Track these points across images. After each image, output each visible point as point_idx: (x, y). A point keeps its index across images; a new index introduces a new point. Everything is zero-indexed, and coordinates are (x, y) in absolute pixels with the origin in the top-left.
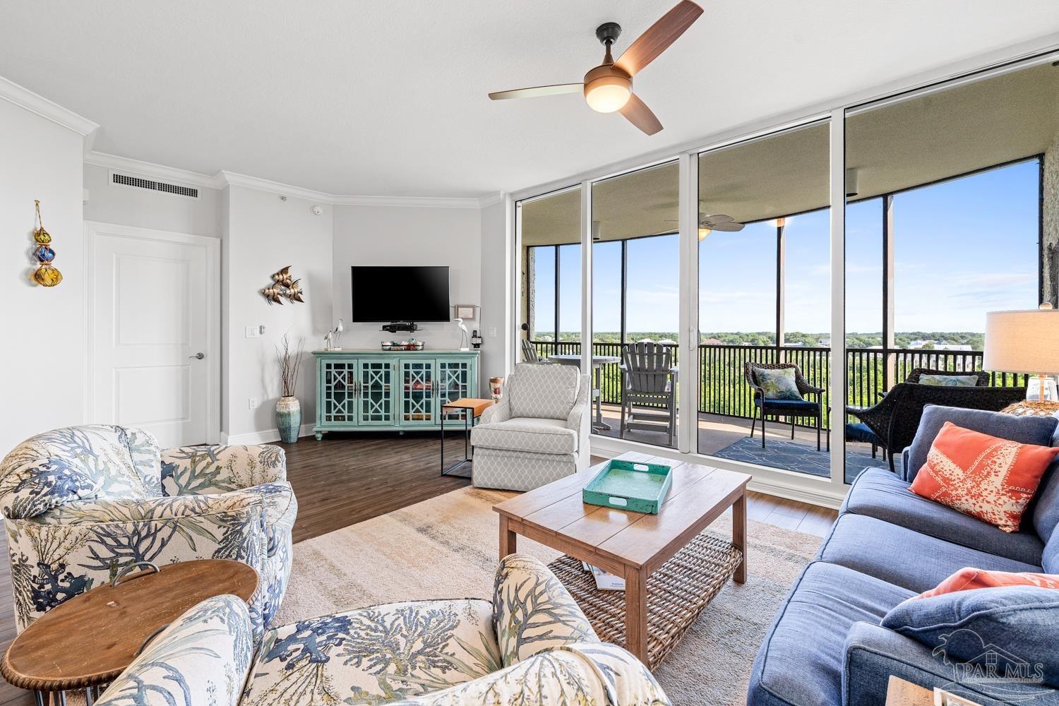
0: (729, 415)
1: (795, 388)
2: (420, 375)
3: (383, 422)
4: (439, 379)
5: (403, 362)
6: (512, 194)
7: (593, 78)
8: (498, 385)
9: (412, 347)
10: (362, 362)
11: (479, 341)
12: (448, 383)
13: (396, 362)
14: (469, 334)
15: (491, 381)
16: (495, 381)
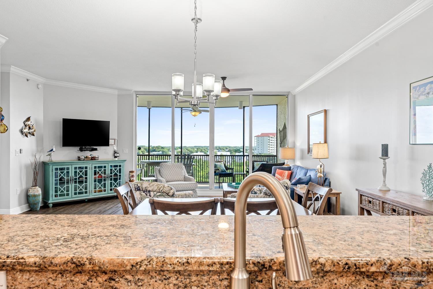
0: (202, 182)
1: (225, 169)
2: (101, 171)
3: (84, 195)
4: (109, 172)
5: (94, 166)
6: (135, 91)
8: (133, 174)
9: (93, 159)
10: (74, 166)
11: (118, 155)
12: (113, 174)
13: (90, 166)
14: (112, 152)
15: (130, 172)
16: (132, 172)
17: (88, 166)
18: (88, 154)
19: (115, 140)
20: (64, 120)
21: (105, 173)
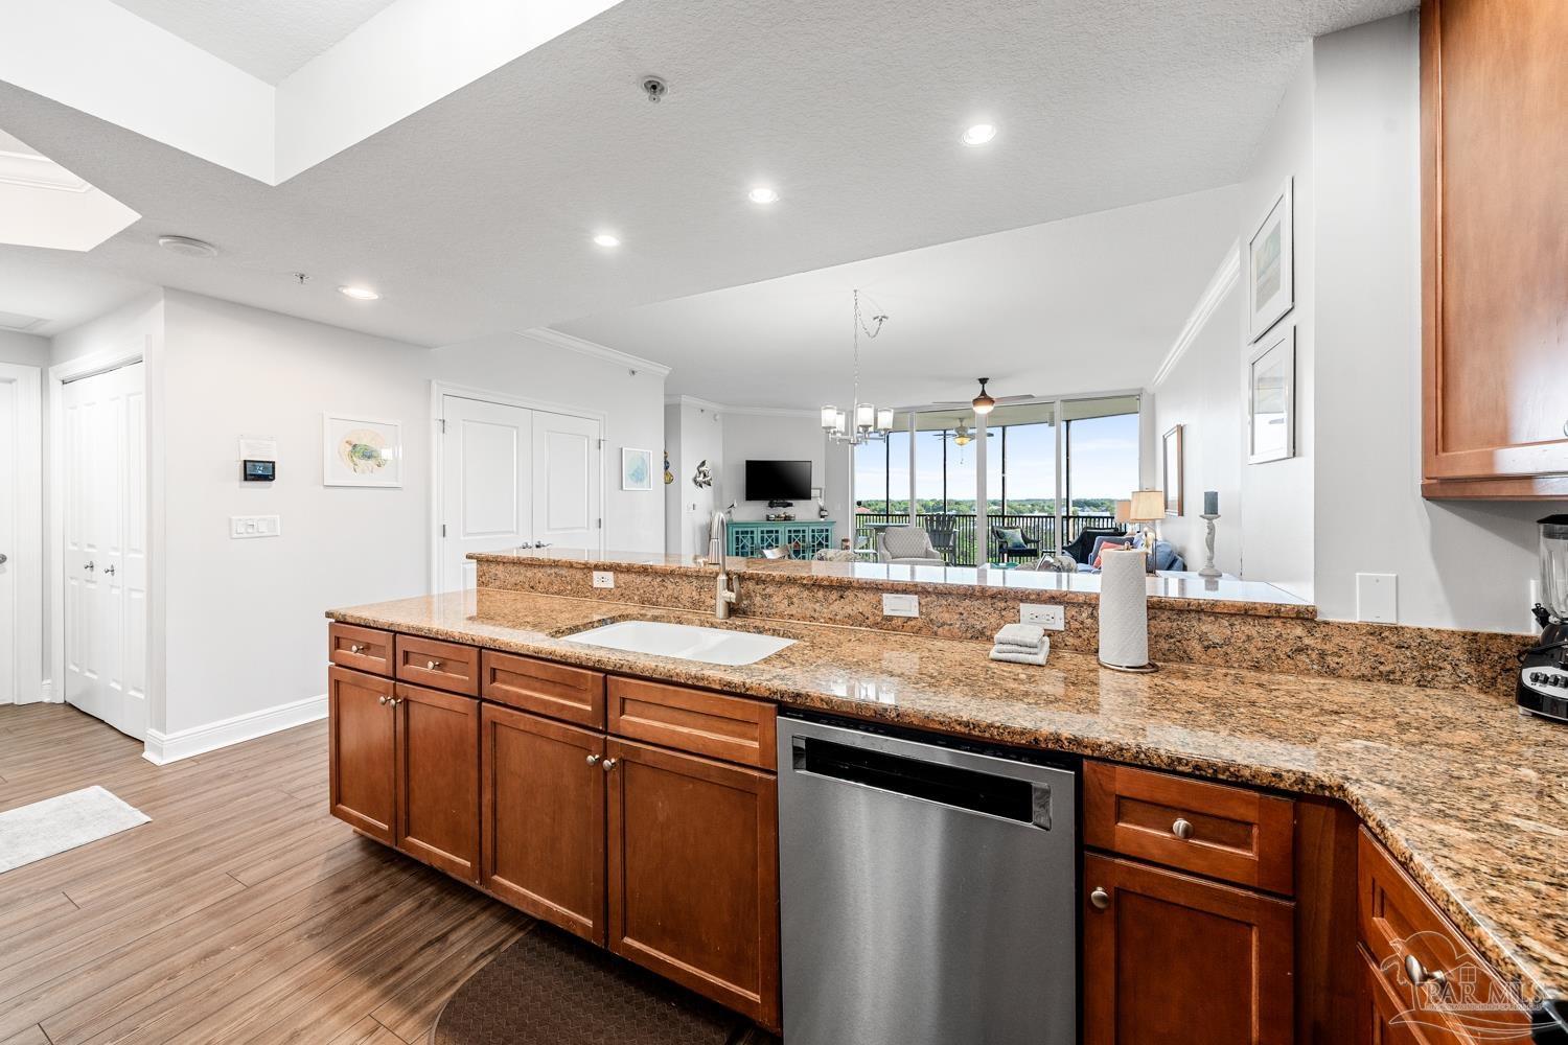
1: (1022, 541)
2: (799, 538)
4: (811, 540)
5: (788, 529)
7: (976, 401)
8: (848, 544)
9: (787, 518)
10: (760, 529)
11: (826, 514)
12: (816, 543)
13: (783, 530)
14: (817, 509)
15: (843, 540)
16: (846, 540)
17: (781, 529)
18: (781, 511)
19: (821, 489)
20: (748, 462)
21: (804, 541)
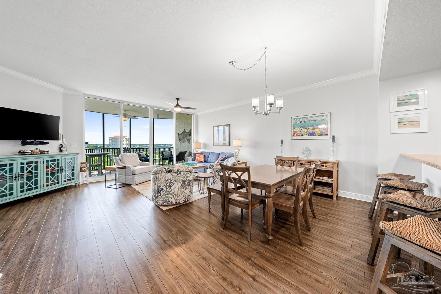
2: (54, 165)
3: (34, 190)
4: (63, 165)
5: (45, 159)
6: (84, 94)
8: (85, 165)
9: (42, 152)
10: (20, 162)
11: (65, 149)
14: (59, 146)
15: (82, 163)
17: (39, 160)
19: (60, 134)
21: (58, 166)
